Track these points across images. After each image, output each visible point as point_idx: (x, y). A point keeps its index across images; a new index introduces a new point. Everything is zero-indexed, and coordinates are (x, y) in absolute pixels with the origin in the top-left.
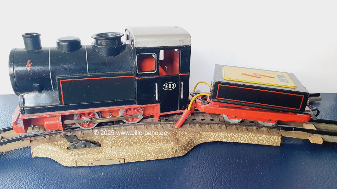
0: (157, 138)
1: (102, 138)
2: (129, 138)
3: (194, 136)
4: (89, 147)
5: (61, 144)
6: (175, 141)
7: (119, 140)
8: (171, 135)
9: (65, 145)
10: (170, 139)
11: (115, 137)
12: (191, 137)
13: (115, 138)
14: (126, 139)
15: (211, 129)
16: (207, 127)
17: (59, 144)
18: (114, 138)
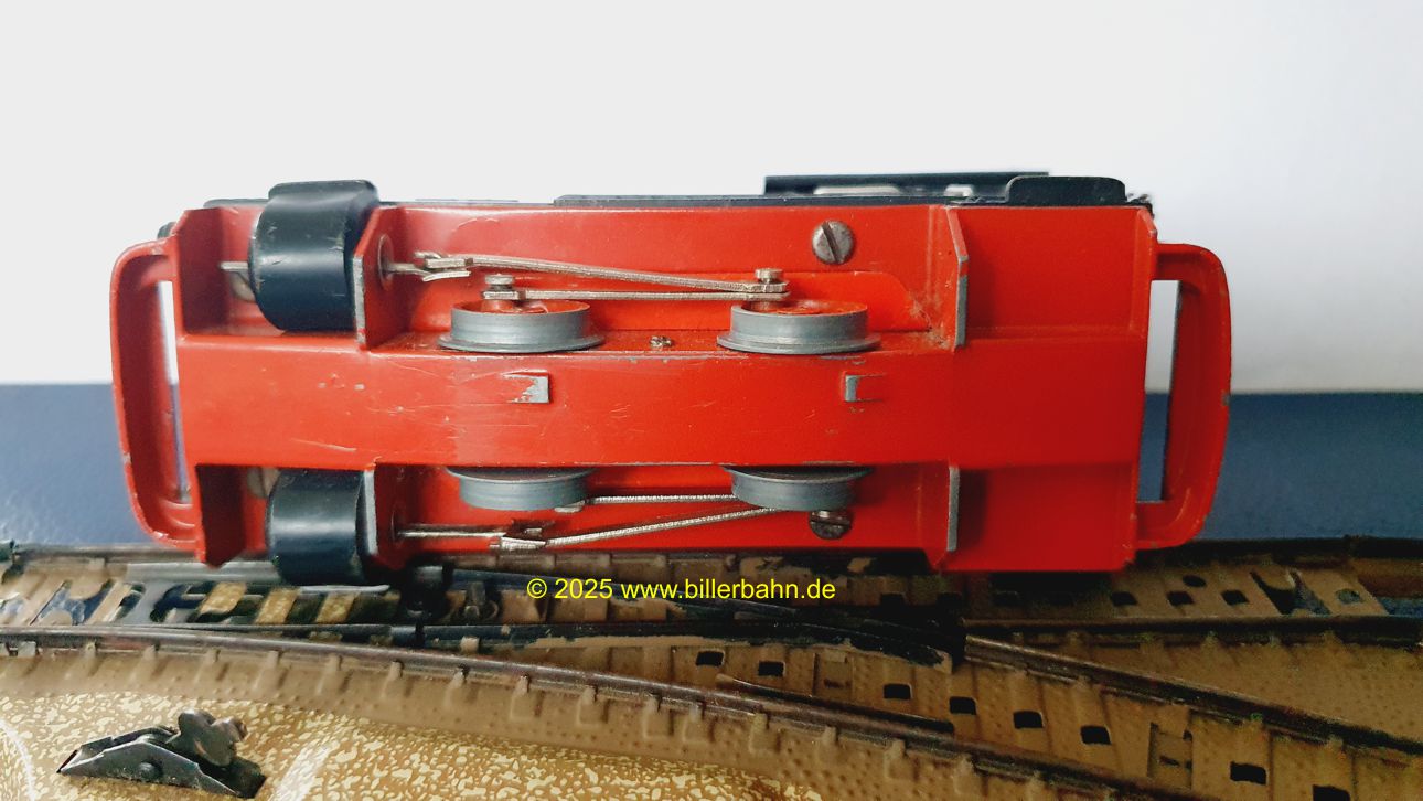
1: (303, 731)
2: (444, 776)
4: (183, 785)
5: (62, 718)
7: (376, 772)
9: (75, 734)
11: (360, 748)
13: (358, 757)
14: (420, 780)
17: (52, 714)
18: (353, 754)
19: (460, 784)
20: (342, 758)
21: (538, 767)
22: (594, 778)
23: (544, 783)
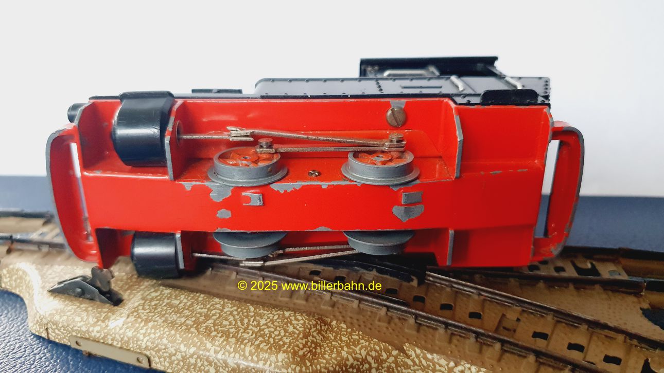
0: (258, 325)
1: (142, 285)
2: (192, 304)
3: (376, 351)
6: (295, 353)
8: (301, 329)
9: (56, 279)
10: (287, 341)
11: (161, 292)
12: (364, 353)
14: (182, 305)
15: (446, 344)
16: (437, 336)
18: (158, 294)
19: (198, 308)
20: (154, 294)
21: (231, 304)
22: (252, 309)
23: (231, 310)
